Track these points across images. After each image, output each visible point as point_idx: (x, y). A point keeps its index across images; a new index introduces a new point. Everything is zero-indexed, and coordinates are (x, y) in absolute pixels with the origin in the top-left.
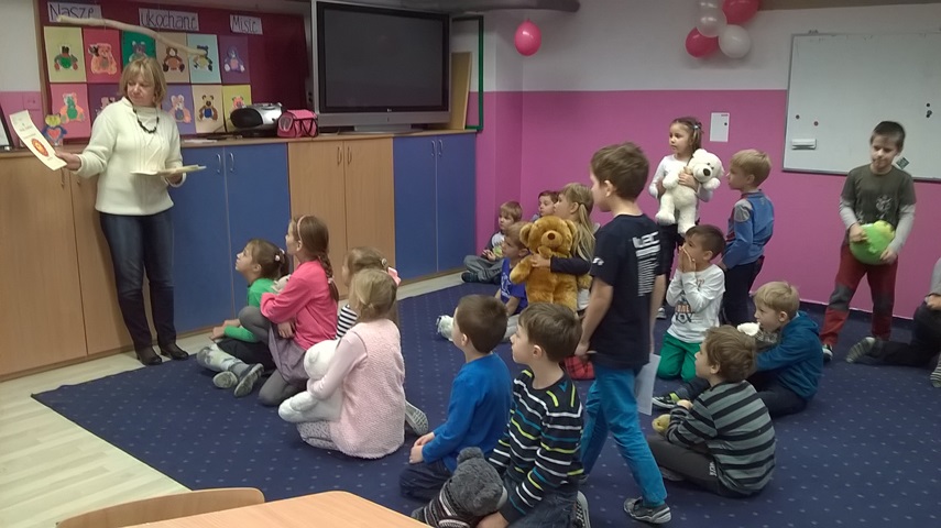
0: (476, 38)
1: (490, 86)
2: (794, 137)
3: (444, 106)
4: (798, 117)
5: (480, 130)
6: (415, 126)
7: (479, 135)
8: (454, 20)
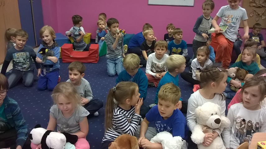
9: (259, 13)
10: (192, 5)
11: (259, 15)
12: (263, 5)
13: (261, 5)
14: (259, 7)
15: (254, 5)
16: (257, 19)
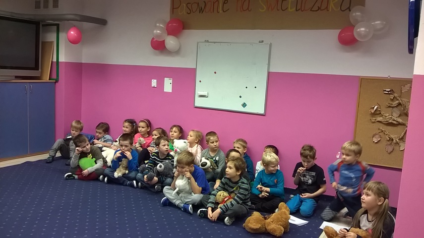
0: (55, 35)
1: (62, 59)
2: (199, 91)
3: (36, 68)
5: (57, 81)
6: (17, 77)
7: (57, 84)
8: (43, 25)
9: (392, 136)
10: (262, 111)
12: (400, 120)
13: (394, 120)
14: (391, 124)
15: (380, 119)
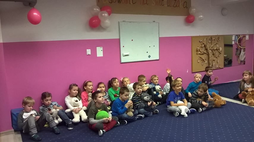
4: (124, 47)
9: (203, 59)
10: (158, 58)
11: (203, 60)
12: (205, 52)
13: (203, 52)
14: (203, 54)
15: (200, 53)
16: (203, 63)
